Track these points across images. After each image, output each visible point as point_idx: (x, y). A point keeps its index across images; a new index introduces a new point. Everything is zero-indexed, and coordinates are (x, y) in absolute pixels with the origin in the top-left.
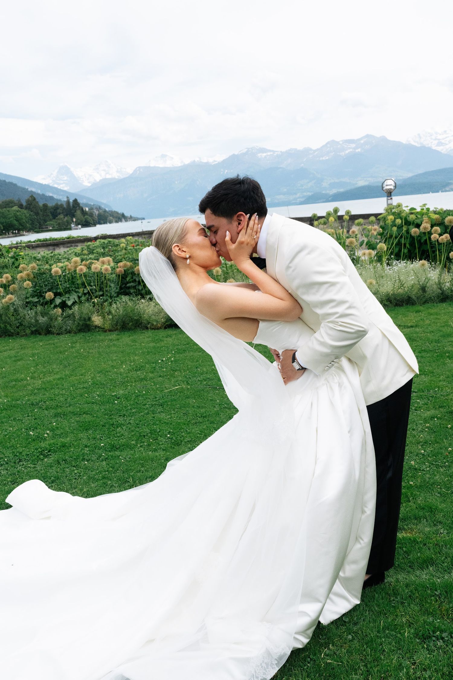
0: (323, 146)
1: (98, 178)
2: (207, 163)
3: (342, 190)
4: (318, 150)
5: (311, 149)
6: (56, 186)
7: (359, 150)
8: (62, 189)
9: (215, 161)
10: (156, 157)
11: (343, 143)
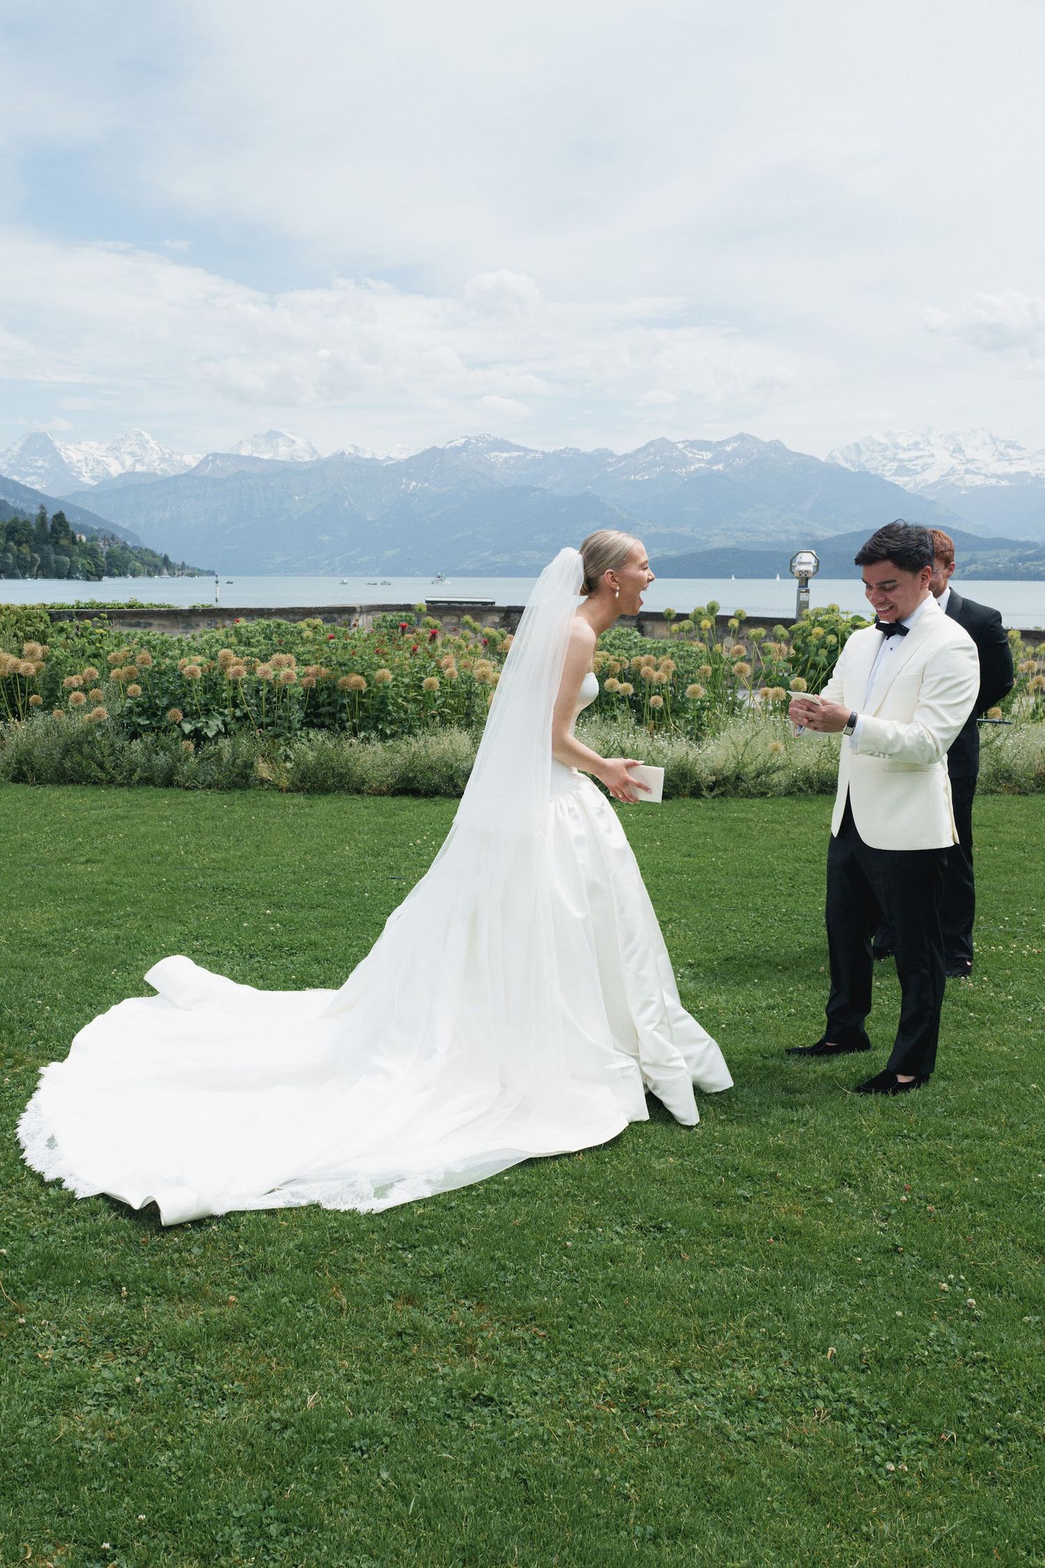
0: (639, 450)
1: (115, 469)
2: (373, 460)
3: (673, 553)
4: (626, 457)
5: (612, 455)
6: (16, 478)
7: (720, 467)
8: (28, 485)
9: (390, 458)
10: (256, 436)
11: (685, 448)
